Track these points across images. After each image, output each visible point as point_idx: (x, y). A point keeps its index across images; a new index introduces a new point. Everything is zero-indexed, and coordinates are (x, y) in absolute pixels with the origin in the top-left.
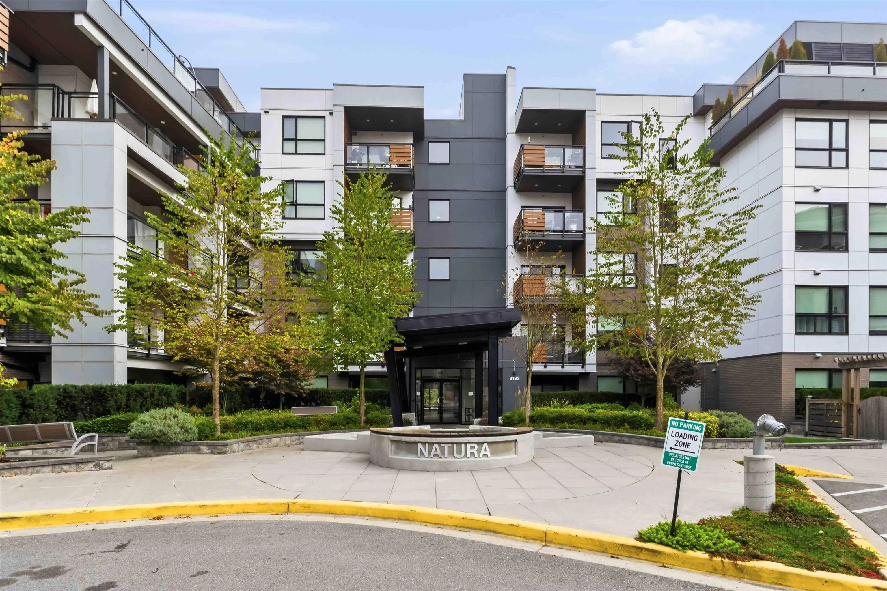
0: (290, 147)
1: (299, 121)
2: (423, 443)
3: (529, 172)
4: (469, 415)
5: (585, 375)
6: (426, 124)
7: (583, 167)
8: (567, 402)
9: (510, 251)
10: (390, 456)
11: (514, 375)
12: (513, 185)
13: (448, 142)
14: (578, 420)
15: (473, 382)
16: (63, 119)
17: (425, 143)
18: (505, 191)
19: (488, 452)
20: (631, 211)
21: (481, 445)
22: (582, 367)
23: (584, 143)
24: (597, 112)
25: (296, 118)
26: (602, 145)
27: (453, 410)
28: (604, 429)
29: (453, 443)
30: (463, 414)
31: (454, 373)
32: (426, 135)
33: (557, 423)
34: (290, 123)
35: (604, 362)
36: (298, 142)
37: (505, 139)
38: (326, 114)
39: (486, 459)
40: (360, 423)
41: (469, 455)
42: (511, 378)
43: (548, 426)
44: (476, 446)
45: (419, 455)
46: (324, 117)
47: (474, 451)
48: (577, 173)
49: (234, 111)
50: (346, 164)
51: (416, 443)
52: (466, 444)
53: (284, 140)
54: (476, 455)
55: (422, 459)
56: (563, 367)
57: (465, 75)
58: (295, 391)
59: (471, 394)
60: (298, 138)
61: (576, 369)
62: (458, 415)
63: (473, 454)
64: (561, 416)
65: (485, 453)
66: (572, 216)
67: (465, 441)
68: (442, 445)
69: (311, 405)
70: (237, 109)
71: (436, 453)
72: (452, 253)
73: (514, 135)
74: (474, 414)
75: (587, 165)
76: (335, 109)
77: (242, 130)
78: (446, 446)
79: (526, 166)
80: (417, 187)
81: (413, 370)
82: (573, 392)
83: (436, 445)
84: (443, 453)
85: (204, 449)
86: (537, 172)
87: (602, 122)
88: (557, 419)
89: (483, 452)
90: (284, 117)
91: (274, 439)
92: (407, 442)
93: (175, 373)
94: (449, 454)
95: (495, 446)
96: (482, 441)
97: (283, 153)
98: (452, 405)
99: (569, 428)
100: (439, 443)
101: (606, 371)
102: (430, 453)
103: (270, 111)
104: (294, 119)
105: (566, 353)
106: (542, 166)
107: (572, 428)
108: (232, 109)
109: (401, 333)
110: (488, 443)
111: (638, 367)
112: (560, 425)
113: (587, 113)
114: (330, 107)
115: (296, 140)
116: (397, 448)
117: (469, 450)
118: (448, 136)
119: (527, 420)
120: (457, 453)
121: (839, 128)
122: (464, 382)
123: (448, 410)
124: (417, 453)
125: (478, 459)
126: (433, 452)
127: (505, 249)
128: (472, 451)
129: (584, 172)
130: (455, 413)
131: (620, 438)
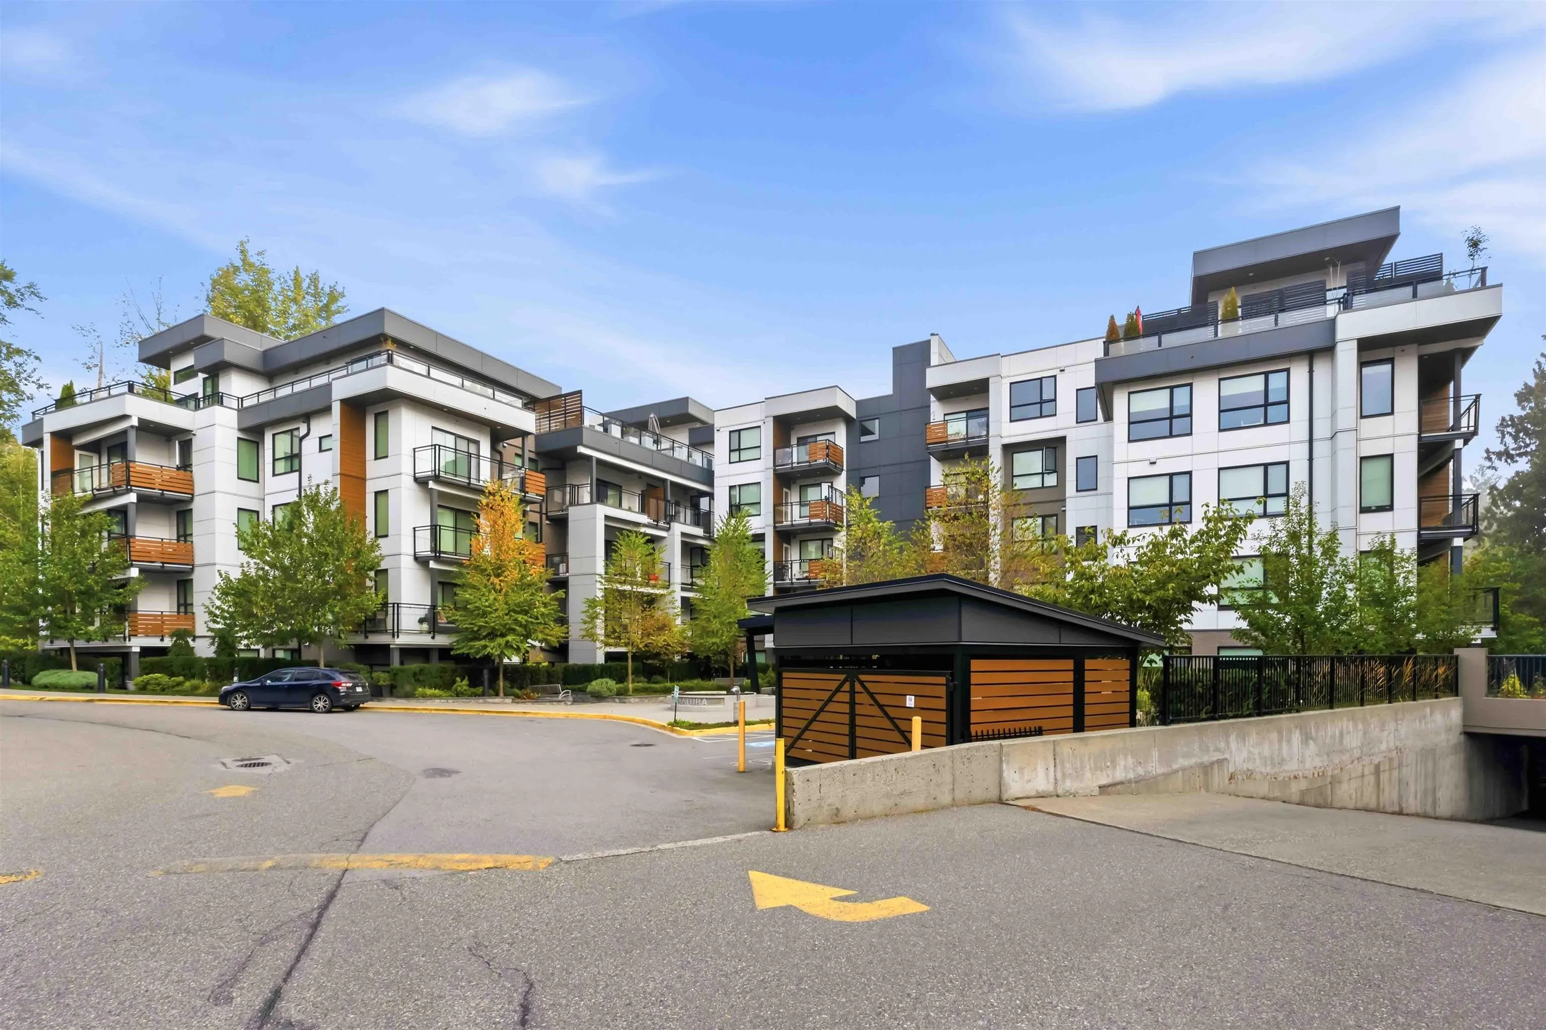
0: (735, 457)
1: (742, 433)
3: (934, 449)
7: (988, 435)
13: (880, 418)
16: (575, 505)
17: (857, 423)
18: (929, 460)
24: (1005, 375)
25: (739, 431)
26: (1012, 407)
34: (735, 436)
36: (741, 451)
37: (929, 406)
38: (761, 424)
46: (759, 427)
48: (982, 442)
50: (775, 465)
53: (731, 451)
57: (894, 349)
60: (741, 448)
73: (936, 402)
75: (991, 433)
76: (767, 419)
79: (930, 444)
85: (617, 700)
86: (941, 448)
87: (1011, 383)
90: (730, 432)
97: (730, 463)
103: (720, 429)
104: (738, 433)
106: (946, 442)
113: (990, 382)
114: (763, 418)
115: (739, 450)
118: (878, 413)
121: (1181, 395)
129: (988, 441)
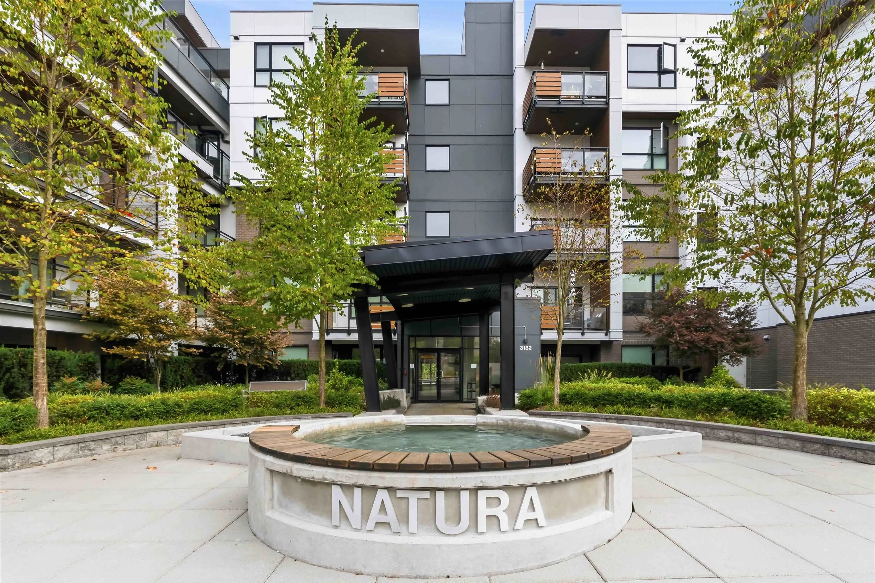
0: (263, 78)
1: (274, 48)
2: (347, 488)
3: (542, 103)
4: (471, 392)
5: (608, 344)
6: (422, 59)
7: (607, 97)
8: (610, 374)
9: (519, 201)
10: (269, 513)
11: (525, 343)
12: (522, 126)
13: (448, 80)
14: (637, 400)
15: (477, 353)
17: (422, 81)
18: (512, 135)
19: (539, 514)
20: (661, 152)
21: (518, 495)
22: (606, 334)
23: (607, 68)
24: (623, 33)
25: (271, 45)
26: (629, 72)
27: (454, 385)
28: (693, 417)
29: (433, 491)
30: (465, 389)
31: (456, 342)
32: (422, 72)
33: (604, 405)
34: (264, 51)
35: (634, 329)
36: (273, 73)
37: (512, 75)
38: (305, 40)
39: (532, 533)
40: (319, 405)
41: (482, 525)
42: (522, 348)
43: (590, 410)
44: (503, 496)
45: (336, 522)
46: (302, 44)
47: (499, 511)
48: (599, 104)
49: (206, 46)
51: (329, 484)
52: (474, 491)
53: (256, 70)
54: (505, 525)
55: (345, 533)
56: (583, 334)
57: (466, 3)
58: (262, 363)
59: (474, 366)
60: (274, 68)
61: (598, 336)
62: (460, 391)
63: (493, 519)
64: (609, 394)
65: (531, 516)
66: (593, 156)
67: (471, 484)
68: (399, 494)
69: (287, 380)
70: (210, 44)
71: (383, 519)
72: (452, 206)
73: (523, 70)
74: (478, 390)
75: (611, 95)
76: (316, 32)
77: (215, 68)
78: (413, 498)
79: (540, 96)
80: (412, 130)
81: (406, 338)
82: (596, 363)
83: (382, 495)
84: (404, 518)
86: (551, 104)
87: (629, 45)
88: (603, 399)
89: (525, 514)
90: (257, 44)
91: (153, 434)
92: (305, 481)
93: (85, 336)
94: (421, 522)
95: (557, 493)
96: (522, 482)
97: (255, 86)
98: (453, 380)
99: (627, 413)
100: (392, 490)
101: (633, 339)
102: (365, 516)
103: (240, 38)
104: (267, 47)
105: (585, 319)
106: (558, 97)
107: (631, 413)
108: (203, 44)
109: (372, 269)
110: (539, 486)
111: (685, 332)
112: (609, 408)
113: (612, 33)
114: (309, 32)
115: (270, 70)
116: (286, 492)
117: (483, 510)
118: (448, 73)
119: (557, 400)
120: (447, 519)
122: (466, 352)
123: (447, 386)
124: (329, 514)
125: (511, 537)
126: (375, 515)
127: (513, 201)
128: (492, 511)
129: (607, 104)
130: (456, 388)
131: (730, 434)
